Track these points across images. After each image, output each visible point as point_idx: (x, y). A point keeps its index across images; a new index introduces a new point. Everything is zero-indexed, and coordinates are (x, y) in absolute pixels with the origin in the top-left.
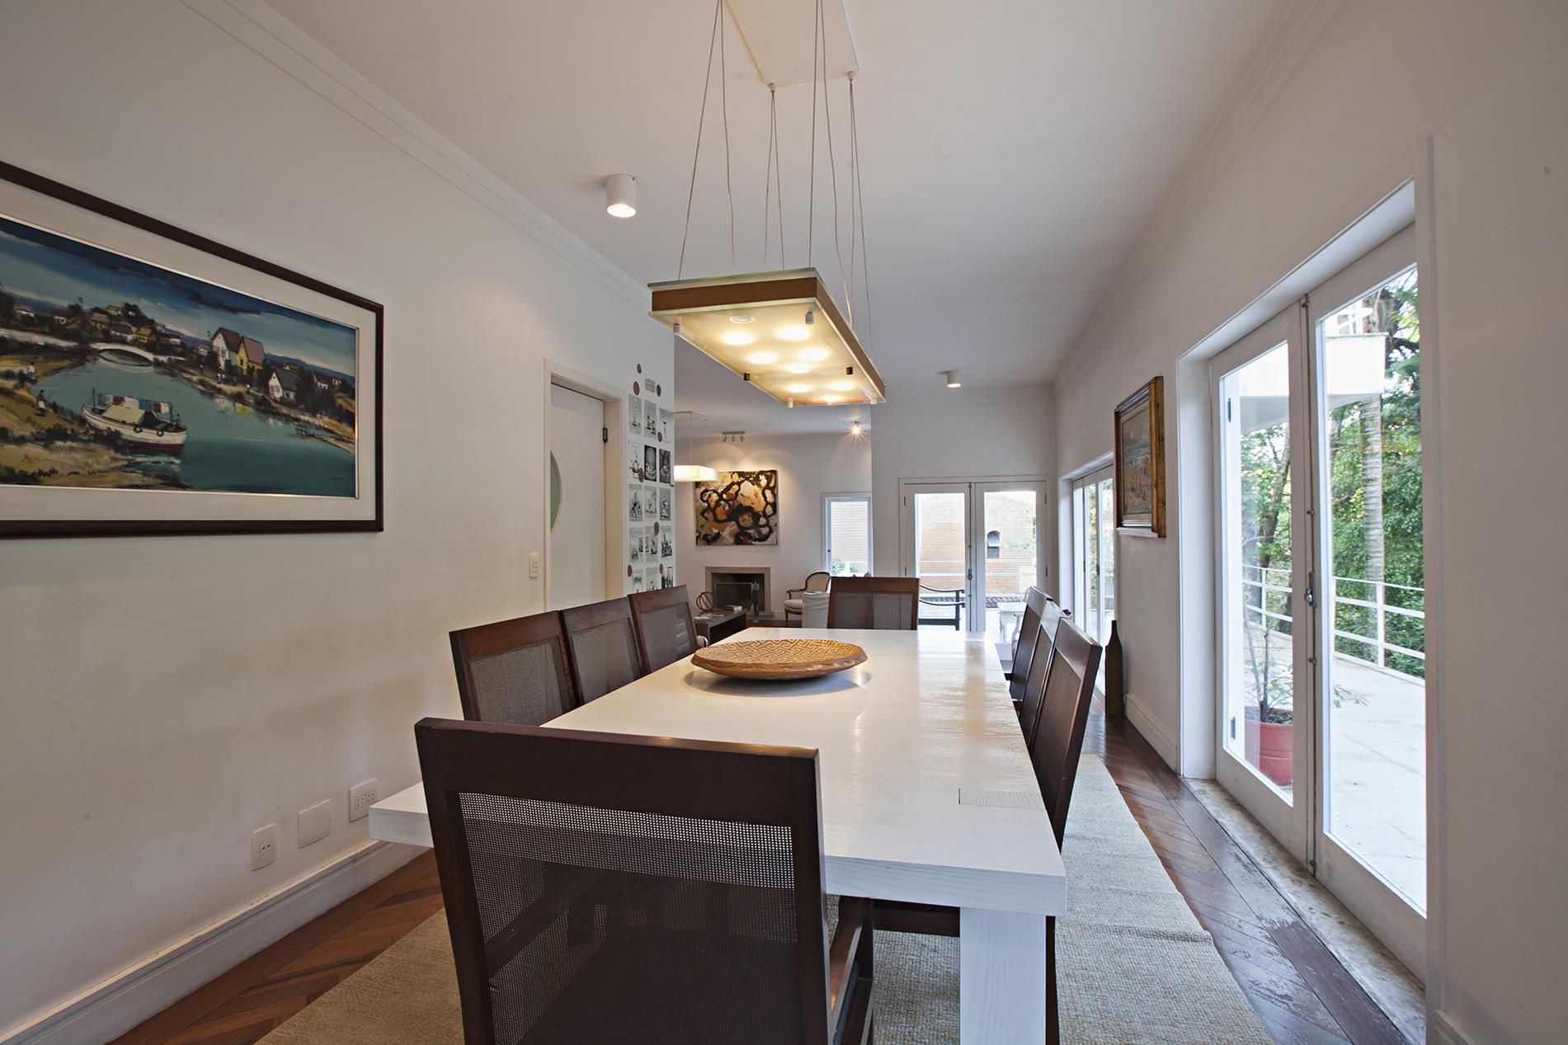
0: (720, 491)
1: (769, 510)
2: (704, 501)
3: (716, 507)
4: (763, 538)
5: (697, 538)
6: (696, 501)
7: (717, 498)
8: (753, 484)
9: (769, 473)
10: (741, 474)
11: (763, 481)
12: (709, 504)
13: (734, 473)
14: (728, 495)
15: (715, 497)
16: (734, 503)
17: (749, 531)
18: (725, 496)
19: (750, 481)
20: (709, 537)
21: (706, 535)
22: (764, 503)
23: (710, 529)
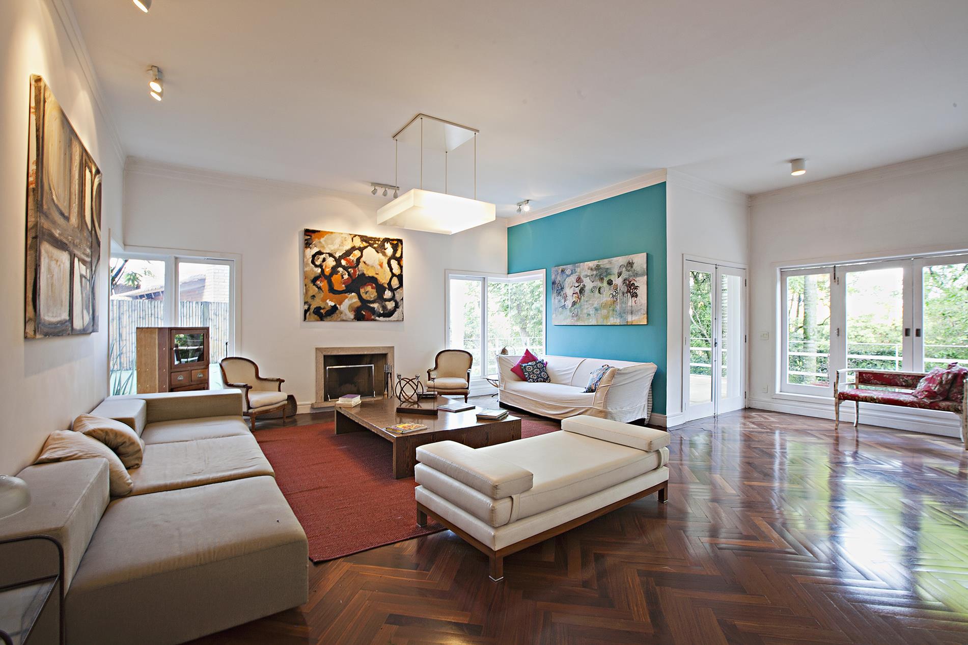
0: (337, 256)
1: (395, 283)
2: (316, 266)
3: (331, 274)
4: (389, 314)
5: (306, 312)
6: (304, 264)
7: (334, 263)
8: (378, 252)
9: (395, 242)
10: (364, 239)
11: (389, 251)
12: (323, 271)
13: (355, 236)
14: (348, 261)
15: (331, 262)
16: (355, 272)
17: (372, 305)
18: (343, 262)
19: (374, 248)
20: (322, 311)
21: (319, 308)
22: (390, 275)
23: (324, 300)
